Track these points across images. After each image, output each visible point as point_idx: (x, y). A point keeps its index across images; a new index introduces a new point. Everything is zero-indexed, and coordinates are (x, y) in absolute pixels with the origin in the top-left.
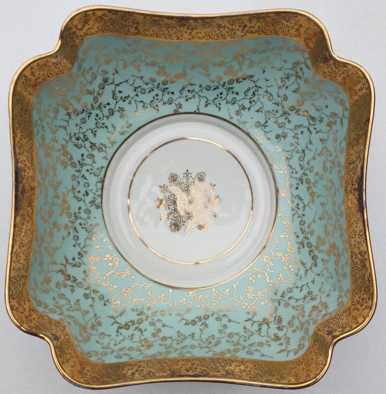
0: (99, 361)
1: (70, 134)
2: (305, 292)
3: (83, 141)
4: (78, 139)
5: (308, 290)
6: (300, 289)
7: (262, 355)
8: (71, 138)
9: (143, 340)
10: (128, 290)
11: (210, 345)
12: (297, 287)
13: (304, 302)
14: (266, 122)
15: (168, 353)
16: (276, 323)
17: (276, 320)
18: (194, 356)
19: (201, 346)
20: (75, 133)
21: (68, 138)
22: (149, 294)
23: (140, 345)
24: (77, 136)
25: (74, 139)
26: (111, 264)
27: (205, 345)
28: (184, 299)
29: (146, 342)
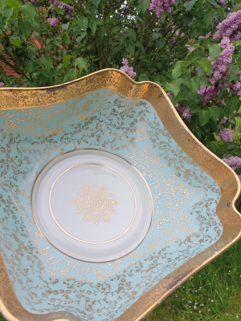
0: (216, 184)
1: (105, 294)
2: (112, 117)
3: (102, 285)
4: (104, 289)
5: (110, 116)
6: (111, 120)
7: (156, 118)
8: (107, 293)
9: (187, 178)
10: (167, 206)
11: (166, 144)
12: (111, 123)
13: (118, 115)
14: (21, 172)
15: (185, 159)
16: (134, 124)
17: (133, 125)
18: (178, 146)
19: (170, 148)
20: (102, 293)
21: (110, 295)
22: (160, 194)
23: (190, 176)
24: (102, 291)
25: (107, 291)
26: (161, 223)
27: (168, 147)
28: (150, 176)
29: (186, 175)
